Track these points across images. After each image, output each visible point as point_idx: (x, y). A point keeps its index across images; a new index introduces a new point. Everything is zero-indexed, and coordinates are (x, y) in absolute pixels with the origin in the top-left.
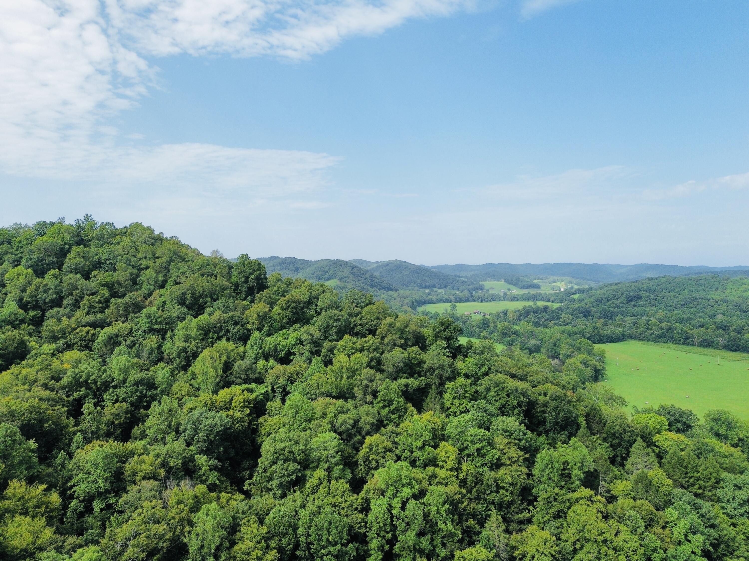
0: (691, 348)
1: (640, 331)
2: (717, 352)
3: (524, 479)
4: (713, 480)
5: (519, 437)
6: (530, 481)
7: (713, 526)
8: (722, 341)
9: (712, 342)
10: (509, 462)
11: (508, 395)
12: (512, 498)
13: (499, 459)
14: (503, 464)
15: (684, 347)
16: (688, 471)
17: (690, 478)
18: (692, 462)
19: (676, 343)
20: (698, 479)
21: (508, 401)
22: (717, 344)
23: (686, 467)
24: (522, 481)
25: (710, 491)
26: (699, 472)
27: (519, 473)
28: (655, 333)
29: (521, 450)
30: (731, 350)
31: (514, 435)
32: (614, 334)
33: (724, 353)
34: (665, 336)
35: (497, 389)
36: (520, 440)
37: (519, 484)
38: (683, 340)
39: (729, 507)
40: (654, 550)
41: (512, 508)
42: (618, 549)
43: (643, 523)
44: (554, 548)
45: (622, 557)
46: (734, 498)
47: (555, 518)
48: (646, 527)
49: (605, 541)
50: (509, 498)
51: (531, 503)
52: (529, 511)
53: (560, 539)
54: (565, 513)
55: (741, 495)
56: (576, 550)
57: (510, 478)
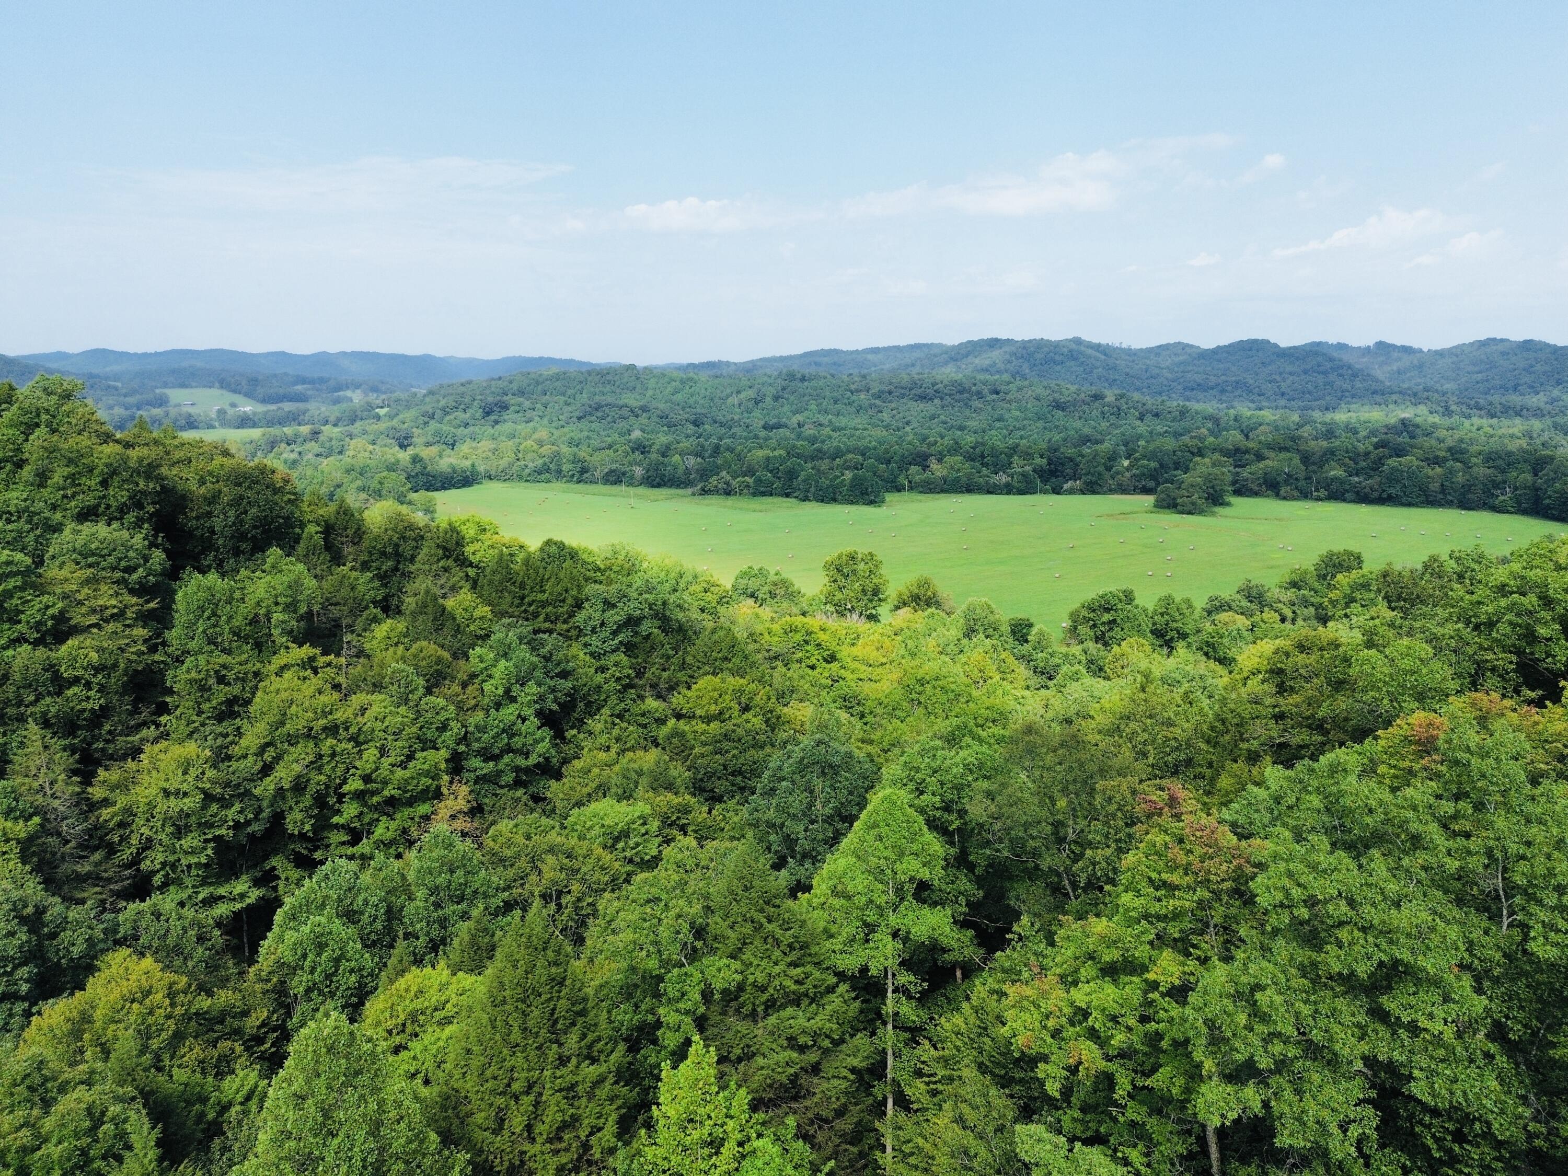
0: (592, 488)
1: (503, 463)
2: (632, 490)
3: (140, 653)
4: (570, 601)
5: (123, 564)
6: (157, 657)
7: (564, 675)
8: (639, 471)
9: (624, 474)
10: (94, 619)
11: (104, 483)
12: (102, 701)
13: (61, 618)
14: (76, 630)
15: (581, 486)
16: (526, 592)
17: (530, 604)
18: (533, 576)
19: (568, 481)
20: (544, 604)
21: (104, 497)
22: (632, 477)
23: (522, 586)
24: (132, 658)
25: (565, 622)
26: (544, 592)
27: (123, 642)
28: (531, 465)
29: (132, 592)
30: (653, 486)
31: (111, 560)
32: (455, 471)
33: (643, 490)
34: (548, 470)
35: (72, 469)
36: (130, 570)
37: (122, 665)
38: (577, 475)
39: (595, 641)
40: (444, 727)
41: (107, 727)
42: (362, 738)
43: (421, 682)
44: (210, 773)
45: (371, 753)
46: (603, 624)
47: (220, 718)
48: (429, 691)
49: (332, 730)
50: (95, 702)
51: (163, 709)
52: (158, 726)
53: (229, 758)
54: (248, 702)
55: (615, 617)
56: (267, 770)
57: (94, 656)
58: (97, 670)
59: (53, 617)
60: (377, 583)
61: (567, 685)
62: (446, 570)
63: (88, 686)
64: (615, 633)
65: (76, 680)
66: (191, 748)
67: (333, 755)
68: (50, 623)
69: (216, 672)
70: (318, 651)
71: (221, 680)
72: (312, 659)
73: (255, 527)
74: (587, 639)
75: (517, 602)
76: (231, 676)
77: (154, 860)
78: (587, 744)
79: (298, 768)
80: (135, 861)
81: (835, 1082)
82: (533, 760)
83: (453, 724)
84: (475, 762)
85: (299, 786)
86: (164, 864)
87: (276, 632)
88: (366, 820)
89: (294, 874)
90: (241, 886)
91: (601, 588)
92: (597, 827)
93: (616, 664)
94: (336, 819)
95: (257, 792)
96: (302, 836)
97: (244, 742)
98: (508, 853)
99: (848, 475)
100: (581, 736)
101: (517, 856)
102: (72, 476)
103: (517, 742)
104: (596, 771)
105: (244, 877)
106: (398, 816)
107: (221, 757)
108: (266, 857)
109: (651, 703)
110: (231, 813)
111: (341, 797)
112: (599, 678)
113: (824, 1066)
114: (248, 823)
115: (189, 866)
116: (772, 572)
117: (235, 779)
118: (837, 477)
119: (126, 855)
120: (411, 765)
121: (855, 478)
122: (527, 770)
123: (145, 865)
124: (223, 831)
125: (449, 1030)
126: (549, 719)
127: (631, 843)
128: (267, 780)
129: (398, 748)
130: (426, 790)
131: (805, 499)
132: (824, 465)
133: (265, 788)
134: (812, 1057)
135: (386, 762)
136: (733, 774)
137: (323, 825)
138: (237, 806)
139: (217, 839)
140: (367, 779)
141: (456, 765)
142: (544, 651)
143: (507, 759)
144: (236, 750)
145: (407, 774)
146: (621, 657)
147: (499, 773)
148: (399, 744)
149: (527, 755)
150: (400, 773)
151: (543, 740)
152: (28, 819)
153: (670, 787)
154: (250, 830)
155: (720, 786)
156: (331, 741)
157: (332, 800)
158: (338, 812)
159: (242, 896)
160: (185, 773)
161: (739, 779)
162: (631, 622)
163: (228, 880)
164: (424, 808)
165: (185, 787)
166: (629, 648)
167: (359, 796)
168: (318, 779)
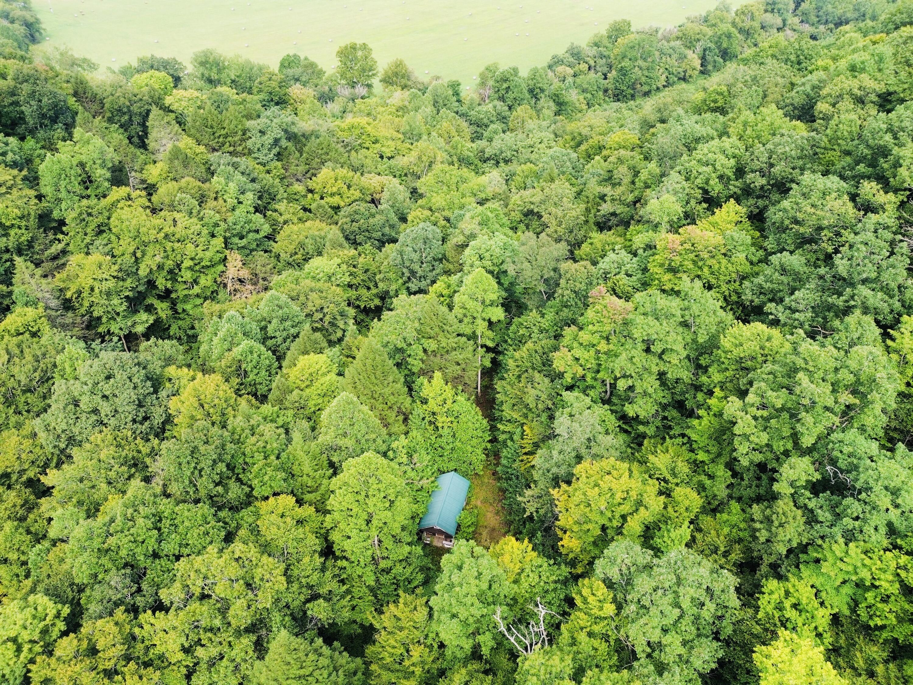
7: (254, 180)
16: (215, 130)
20: (226, 136)
24: (34, 208)
25: (239, 145)
27: (25, 200)
29: (11, 167)
41: (36, 247)
43: (195, 202)
44: (113, 267)
46: (262, 145)
48: (200, 206)
50: (27, 236)
53: (114, 256)
54: (109, 224)
55: (268, 139)
56: (137, 260)
57: (16, 211)
64: (270, 150)
67: (173, 251)
69: (86, 211)
70: (127, 189)
74: (256, 155)
77: (99, 311)
79: (158, 259)
82: (262, 234)
85: (160, 268)
90: (143, 316)
92: (321, 273)
93: (275, 168)
94: (180, 279)
103: (252, 227)
105: (142, 311)
106: (209, 273)
108: (147, 299)
110: (128, 284)
111: (181, 269)
112: (269, 177)
114: (137, 287)
115: (119, 312)
116: (303, 58)
117: (124, 267)
119: (82, 311)
120: (210, 248)
123: (95, 314)
124: (127, 294)
128: (141, 266)
129: (202, 242)
130: (220, 259)
133: (144, 270)
136: (364, 232)
138: (129, 281)
140: (193, 259)
141: (226, 242)
143: (250, 236)
145: (210, 253)
146: (276, 163)
147: (249, 244)
148: (203, 239)
149: (259, 232)
151: (264, 224)
154: (138, 290)
155: (359, 238)
156: (169, 243)
157: (177, 271)
160: (101, 268)
162: (276, 142)
164: (221, 268)
166: (279, 156)
168: (169, 264)
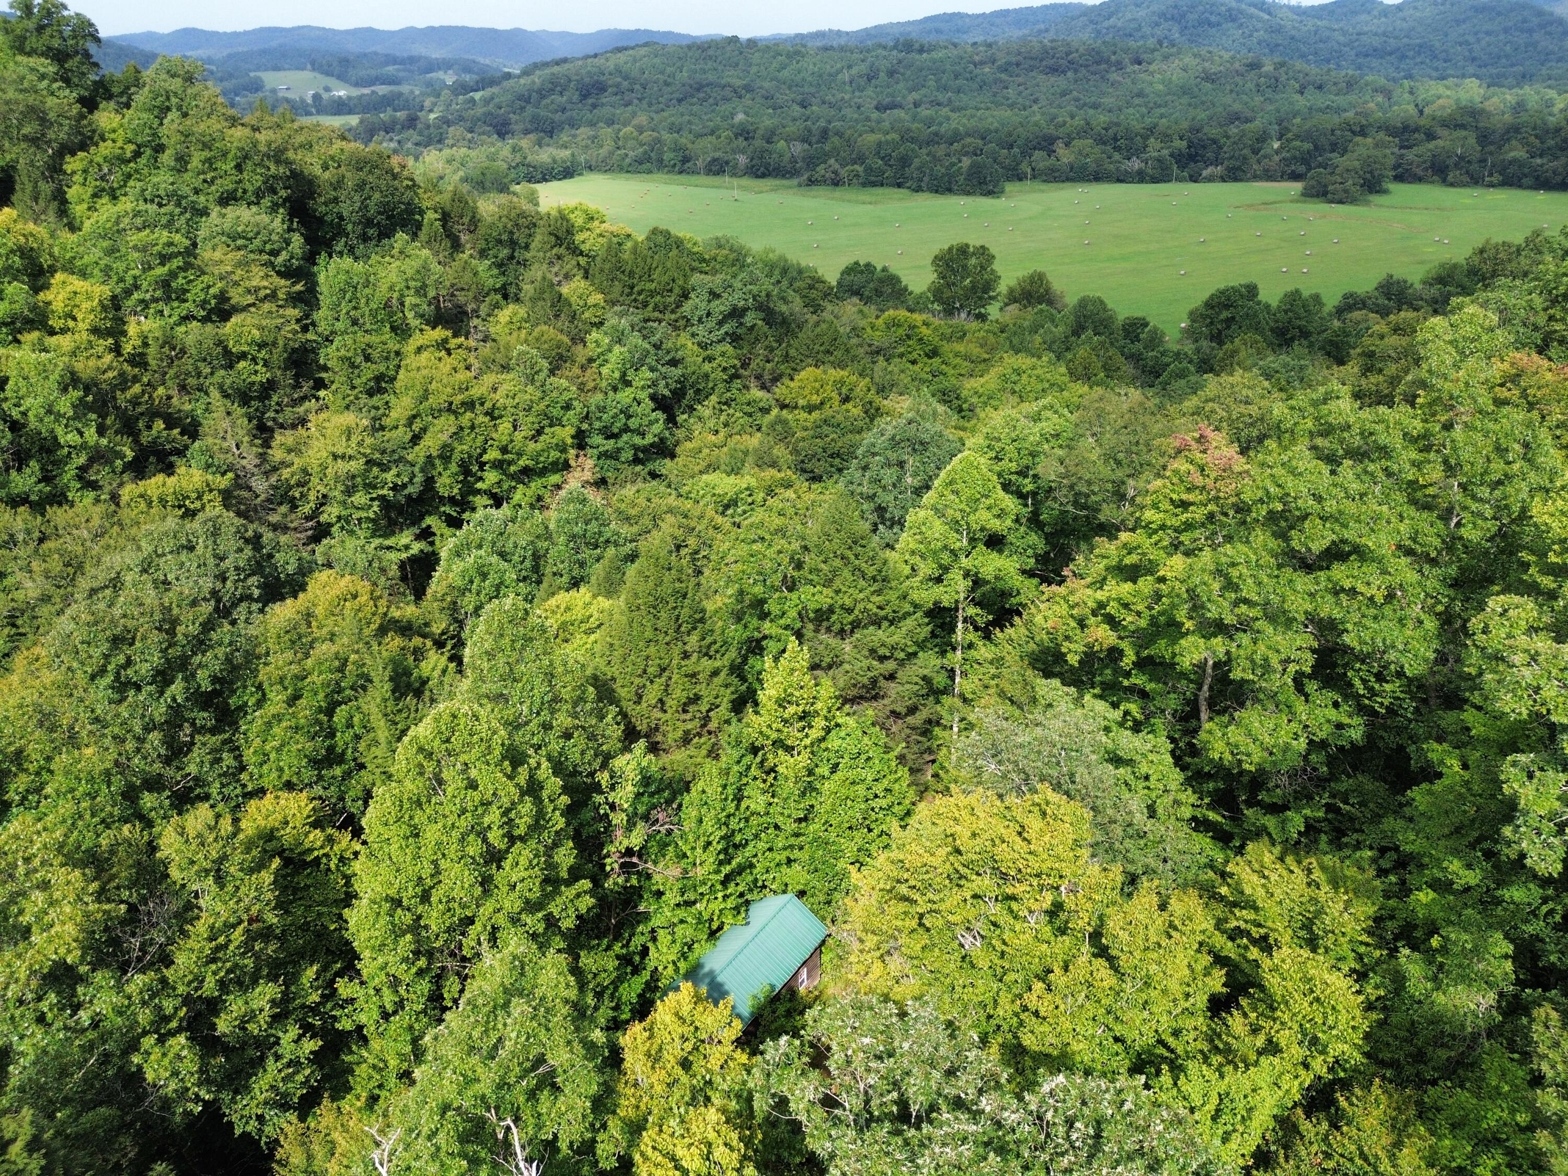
0: (694, 179)
1: (603, 152)
2: (736, 182)
5: (268, 247)
6: (310, 336)
8: (742, 160)
9: (727, 163)
10: (250, 299)
11: (239, 167)
12: (268, 375)
13: (223, 297)
14: (236, 310)
15: (683, 178)
16: (635, 281)
17: (640, 293)
18: (641, 264)
19: (669, 172)
21: (240, 181)
22: (735, 167)
23: (631, 274)
24: (288, 336)
25: (673, 312)
26: (652, 281)
27: (279, 321)
28: (631, 153)
30: (757, 177)
31: (257, 242)
32: (555, 161)
33: (746, 181)
34: (649, 160)
35: (207, 154)
36: (275, 253)
38: (679, 165)
39: (701, 330)
40: (567, 407)
41: (275, 398)
42: (496, 413)
43: (545, 364)
44: (369, 441)
45: (505, 426)
46: (708, 314)
47: (370, 393)
48: (552, 372)
49: (470, 405)
50: (263, 376)
51: (320, 384)
52: (318, 399)
53: (382, 428)
54: (393, 379)
55: (720, 307)
56: (416, 439)
57: (255, 332)
58: (262, 345)
59: (215, 297)
60: (495, 271)
61: (677, 372)
62: (559, 257)
63: (254, 360)
64: (721, 323)
65: (243, 356)
66: (349, 418)
67: (472, 428)
68: (213, 302)
69: (363, 350)
70: (449, 333)
71: (368, 358)
72: (445, 341)
73: (379, 213)
74: (694, 329)
75: (627, 290)
76: (375, 355)
77: (331, 513)
78: (697, 428)
79: (444, 438)
80: (315, 513)
81: (908, 686)
82: (649, 439)
83: (575, 403)
84: (597, 439)
85: (445, 455)
86: (339, 518)
87: (410, 315)
88: (505, 486)
89: (447, 531)
90: (405, 538)
91: (708, 278)
92: (709, 497)
93: (723, 354)
94: (479, 485)
95: (410, 458)
96: (452, 500)
97: (394, 414)
98: (633, 512)
99: (966, 162)
100: (692, 421)
101: (641, 515)
102: (209, 161)
103: (633, 423)
104: (706, 451)
105: (406, 532)
106: (533, 485)
107: (377, 427)
108: (422, 517)
109: (757, 393)
110: (390, 476)
111: (482, 465)
112: (707, 367)
113: (899, 674)
114: (404, 486)
115: (359, 520)
116: (879, 268)
117: (389, 447)
118: (953, 164)
119: (307, 509)
120: (542, 438)
121: (972, 166)
122: (645, 450)
123: (323, 518)
124: (385, 492)
125: (592, 637)
126: (661, 403)
127: (739, 510)
128: (417, 448)
129: (528, 424)
130: (555, 463)
131: (918, 190)
132: (941, 150)
133: (418, 454)
134: (890, 665)
135: (518, 436)
136: (831, 456)
137: (469, 490)
138: (394, 471)
139: (382, 498)
140: (504, 450)
141: (581, 441)
142: (654, 339)
143: (625, 437)
144: (386, 422)
145: (539, 446)
146: (727, 347)
147: (619, 450)
148: (530, 419)
149: (643, 435)
150: (532, 445)
151: (657, 421)
152: (223, 474)
153: (774, 464)
154: (406, 492)
155: (819, 467)
156: (469, 415)
157: (475, 468)
158: (481, 479)
159: (407, 547)
160: (348, 439)
161: (837, 461)
162: (736, 313)
163: (393, 533)
164: (555, 478)
165: (350, 452)
166: (735, 339)
167: (498, 465)
168: (461, 449)
